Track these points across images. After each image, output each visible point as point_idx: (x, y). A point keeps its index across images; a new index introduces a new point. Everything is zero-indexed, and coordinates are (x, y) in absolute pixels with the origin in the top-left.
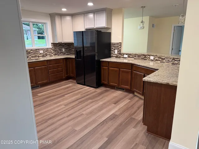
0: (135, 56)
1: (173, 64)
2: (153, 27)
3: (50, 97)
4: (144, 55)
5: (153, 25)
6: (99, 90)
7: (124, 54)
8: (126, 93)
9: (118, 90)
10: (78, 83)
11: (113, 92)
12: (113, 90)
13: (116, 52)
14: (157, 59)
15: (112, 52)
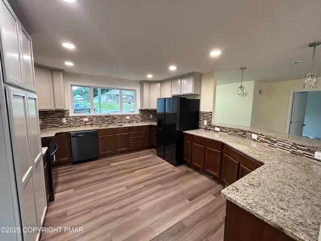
0: (230, 131)
1: (293, 153)
2: (260, 93)
3: (120, 170)
4: (243, 131)
5: (260, 91)
6: (178, 170)
7: (215, 127)
8: (213, 182)
9: (202, 174)
10: (158, 156)
11: (195, 176)
12: (196, 173)
13: (205, 122)
14: (263, 139)
15: (200, 122)
